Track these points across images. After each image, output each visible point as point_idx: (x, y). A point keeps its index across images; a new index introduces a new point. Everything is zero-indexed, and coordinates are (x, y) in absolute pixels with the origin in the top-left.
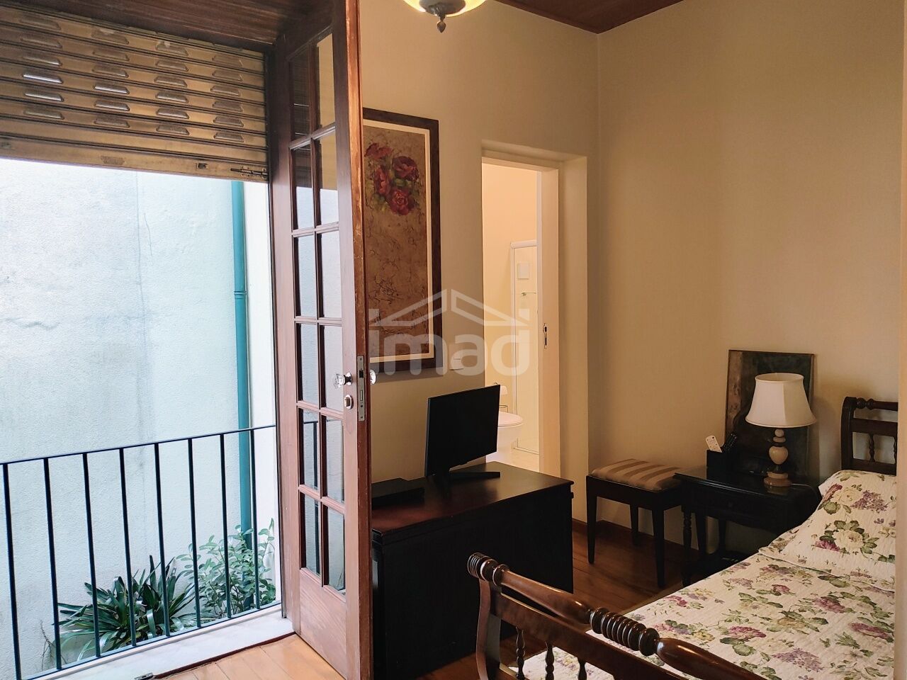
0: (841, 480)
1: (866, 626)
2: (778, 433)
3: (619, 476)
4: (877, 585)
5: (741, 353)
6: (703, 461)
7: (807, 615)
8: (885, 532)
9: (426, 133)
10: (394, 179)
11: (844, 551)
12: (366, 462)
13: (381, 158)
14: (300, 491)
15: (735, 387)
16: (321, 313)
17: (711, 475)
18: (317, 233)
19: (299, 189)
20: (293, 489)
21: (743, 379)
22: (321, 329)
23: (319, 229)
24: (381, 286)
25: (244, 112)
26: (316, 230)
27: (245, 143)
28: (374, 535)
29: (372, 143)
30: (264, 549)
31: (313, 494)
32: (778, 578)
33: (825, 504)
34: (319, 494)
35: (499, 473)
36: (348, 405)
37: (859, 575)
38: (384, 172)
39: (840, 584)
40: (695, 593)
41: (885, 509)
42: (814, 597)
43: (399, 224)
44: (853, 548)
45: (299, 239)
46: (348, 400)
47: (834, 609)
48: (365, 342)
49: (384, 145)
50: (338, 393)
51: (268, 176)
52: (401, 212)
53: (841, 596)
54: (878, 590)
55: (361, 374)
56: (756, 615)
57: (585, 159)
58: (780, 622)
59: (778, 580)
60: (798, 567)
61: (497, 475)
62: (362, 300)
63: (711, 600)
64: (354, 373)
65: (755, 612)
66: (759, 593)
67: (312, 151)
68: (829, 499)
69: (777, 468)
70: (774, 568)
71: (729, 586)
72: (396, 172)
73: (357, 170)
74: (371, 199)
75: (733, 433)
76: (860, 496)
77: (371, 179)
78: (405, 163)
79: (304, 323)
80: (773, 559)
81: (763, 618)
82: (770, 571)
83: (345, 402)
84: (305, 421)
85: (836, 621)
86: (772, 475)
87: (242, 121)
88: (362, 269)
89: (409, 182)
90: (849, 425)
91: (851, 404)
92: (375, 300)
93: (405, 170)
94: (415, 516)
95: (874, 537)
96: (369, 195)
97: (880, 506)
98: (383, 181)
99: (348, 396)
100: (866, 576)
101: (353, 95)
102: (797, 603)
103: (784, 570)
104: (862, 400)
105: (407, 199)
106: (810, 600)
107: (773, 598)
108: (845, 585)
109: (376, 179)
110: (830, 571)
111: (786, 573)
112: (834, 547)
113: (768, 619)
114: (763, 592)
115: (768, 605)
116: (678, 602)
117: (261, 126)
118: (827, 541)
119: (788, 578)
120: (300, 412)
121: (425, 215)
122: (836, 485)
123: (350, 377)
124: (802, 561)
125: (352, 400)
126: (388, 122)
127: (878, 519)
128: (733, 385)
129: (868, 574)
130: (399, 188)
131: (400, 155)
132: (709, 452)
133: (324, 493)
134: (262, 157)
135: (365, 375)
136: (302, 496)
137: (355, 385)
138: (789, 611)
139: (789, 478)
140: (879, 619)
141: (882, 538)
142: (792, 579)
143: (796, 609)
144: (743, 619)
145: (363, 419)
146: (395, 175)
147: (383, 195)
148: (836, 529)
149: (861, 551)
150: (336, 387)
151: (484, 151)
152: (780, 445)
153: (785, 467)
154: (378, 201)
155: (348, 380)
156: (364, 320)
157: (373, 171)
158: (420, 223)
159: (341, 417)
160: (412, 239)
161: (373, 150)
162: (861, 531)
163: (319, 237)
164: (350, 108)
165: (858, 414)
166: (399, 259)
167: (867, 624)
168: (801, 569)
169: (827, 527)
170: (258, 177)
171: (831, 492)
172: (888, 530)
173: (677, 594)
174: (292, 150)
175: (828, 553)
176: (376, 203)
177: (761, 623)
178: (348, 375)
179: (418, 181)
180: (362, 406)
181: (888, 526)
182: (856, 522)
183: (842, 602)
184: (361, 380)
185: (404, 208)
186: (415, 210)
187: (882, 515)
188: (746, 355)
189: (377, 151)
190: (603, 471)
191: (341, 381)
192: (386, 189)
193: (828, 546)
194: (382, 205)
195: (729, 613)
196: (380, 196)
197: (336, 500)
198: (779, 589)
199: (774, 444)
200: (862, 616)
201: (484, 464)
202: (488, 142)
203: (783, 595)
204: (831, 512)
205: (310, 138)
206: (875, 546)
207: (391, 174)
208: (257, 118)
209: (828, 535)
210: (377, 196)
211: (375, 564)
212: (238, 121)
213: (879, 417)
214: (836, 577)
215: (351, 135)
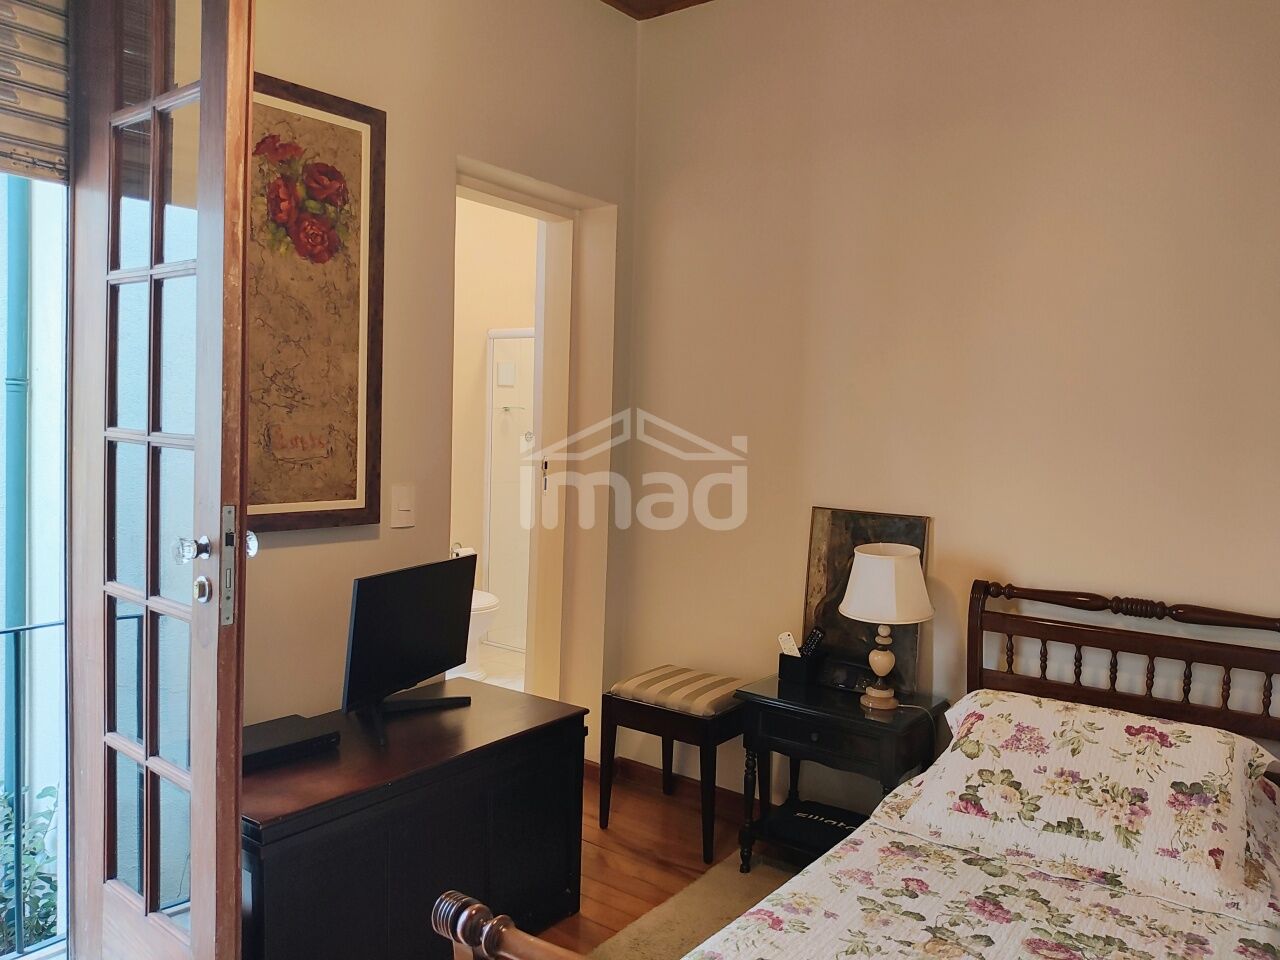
0: (982, 706)
1: (1045, 943)
2: (883, 631)
3: (652, 695)
4: (1045, 869)
5: (830, 511)
6: (774, 669)
7: (962, 931)
8: (1050, 787)
9: (364, 129)
10: (304, 200)
11: (996, 817)
12: (234, 700)
13: (282, 161)
14: (109, 743)
15: (819, 560)
16: (155, 424)
17: (783, 692)
18: (155, 277)
19: (125, 201)
20: (93, 739)
21: (832, 550)
22: (154, 454)
23: (159, 271)
24: (273, 382)
25: (21, 49)
26: (152, 272)
27: (21, 106)
28: (246, 827)
29: (267, 135)
30: (47, 822)
31: (131, 751)
32: (907, 865)
33: (961, 742)
34: (143, 753)
35: (470, 698)
36: (202, 594)
37: (1018, 853)
38: (286, 186)
39: (993, 871)
40: (791, 901)
41: (1047, 750)
42: (964, 898)
43: (311, 279)
44: (1009, 813)
45: (121, 287)
46: (202, 587)
47: (997, 916)
48: (238, 480)
49: (288, 140)
50: (183, 571)
51: (67, 172)
52: (316, 258)
53: (1002, 892)
54: (1046, 877)
55: (229, 540)
56: (889, 938)
57: (614, 208)
58: (927, 947)
59: (907, 868)
60: (931, 843)
61: (464, 702)
62: (235, 403)
63: (818, 914)
64: (215, 535)
65: (888, 931)
66: (887, 896)
67: (153, 136)
68: (966, 735)
69: (879, 682)
70: (898, 847)
71: (839, 885)
72: (308, 188)
73: (237, 167)
74: (261, 230)
75: (816, 628)
76: (1010, 731)
77: (262, 195)
78: (326, 176)
79: (124, 440)
80: (894, 831)
81: (901, 942)
82: (892, 852)
83: (197, 591)
84: (119, 614)
85: (1004, 938)
86: (872, 692)
87: (19, 65)
88: (238, 347)
89: (331, 209)
90: (980, 621)
91: (982, 589)
92: (261, 405)
93: (325, 187)
94: (323, 786)
95: (1036, 794)
96: (257, 221)
97: (1040, 747)
98: (284, 200)
99: (202, 579)
100: (1027, 855)
101: (237, 33)
102: (944, 909)
103: (913, 851)
104: (997, 585)
105: (326, 237)
106: (961, 903)
107: (908, 904)
108: (1002, 872)
109: (272, 197)
110: (977, 849)
111: (916, 856)
112: (980, 810)
113: (910, 944)
114: (891, 893)
115: (904, 917)
116: (770, 921)
117: (57, 81)
118: (970, 802)
119: (922, 864)
120: (111, 602)
121: (357, 266)
122: (974, 714)
123: (206, 546)
124: (936, 833)
125: (210, 586)
126: (297, 102)
127: (1039, 767)
128: (817, 557)
129: (1029, 851)
130: (314, 216)
131: (318, 160)
132: (782, 656)
133: (153, 750)
134: (58, 136)
135: (236, 540)
136: (111, 755)
137: (215, 558)
138: (936, 927)
139: (896, 696)
140: (1058, 928)
141: (1047, 795)
142: (926, 866)
143: (943, 921)
144: (872, 947)
145: (230, 622)
146: (307, 193)
147: (284, 225)
148: (981, 782)
149: (1020, 817)
150: (179, 563)
151: (461, 177)
152: (884, 648)
153: (891, 680)
154: (274, 234)
155: (201, 549)
156: (238, 440)
157: (266, 181)
158: (348, 279)
159: (189, 617)
160: (332, 305)
161: (269, 146)
162: (1017, 786)
163: (157, 286)
164: (231, 56)
165: (993, 605)
166: (309, 336)
167: (1046, 938)
168: (936, 848)
169: (968, 779)
170: (46, 172)
171: (968, 725)
172: (1053, 783)
173: (763, 905)
174: (116, 128)
175: (972, 820)
176: (269, 237)
177: (901, 952)
178: (204, 540)
179: (346, 207)
180: (228, 598)
181: (1053, 777)
182: (1009, 772)
183: (1007, 902)
184: (229, 551)
185: (320, 252)
186: (340, 256)
187: (1043, 760)
188: (837, 515)
189: (277, 149)
190: (628, 688)
191: (190, 552)
192: (289, 215)
193: (971, 810)
194: (280, 241)
195: (848, 936)
196: (278, 226)
197: (174, 763)
198: (913, 886)
199: (877, 646)
200: (1035, 925)
201: (442, 683)
202: (465, 161)
203: (921, 896)
204: (971, 756)
205: (150, 107)
206: (1038, 808)
207: (301, 190)
208: (49, 64)
209: (971, 791)
210: (272, 226)
211: (247, 878)
212: (9, 65)
213: (1017, 609)
214: (987, 860)
215: (228, 105)
